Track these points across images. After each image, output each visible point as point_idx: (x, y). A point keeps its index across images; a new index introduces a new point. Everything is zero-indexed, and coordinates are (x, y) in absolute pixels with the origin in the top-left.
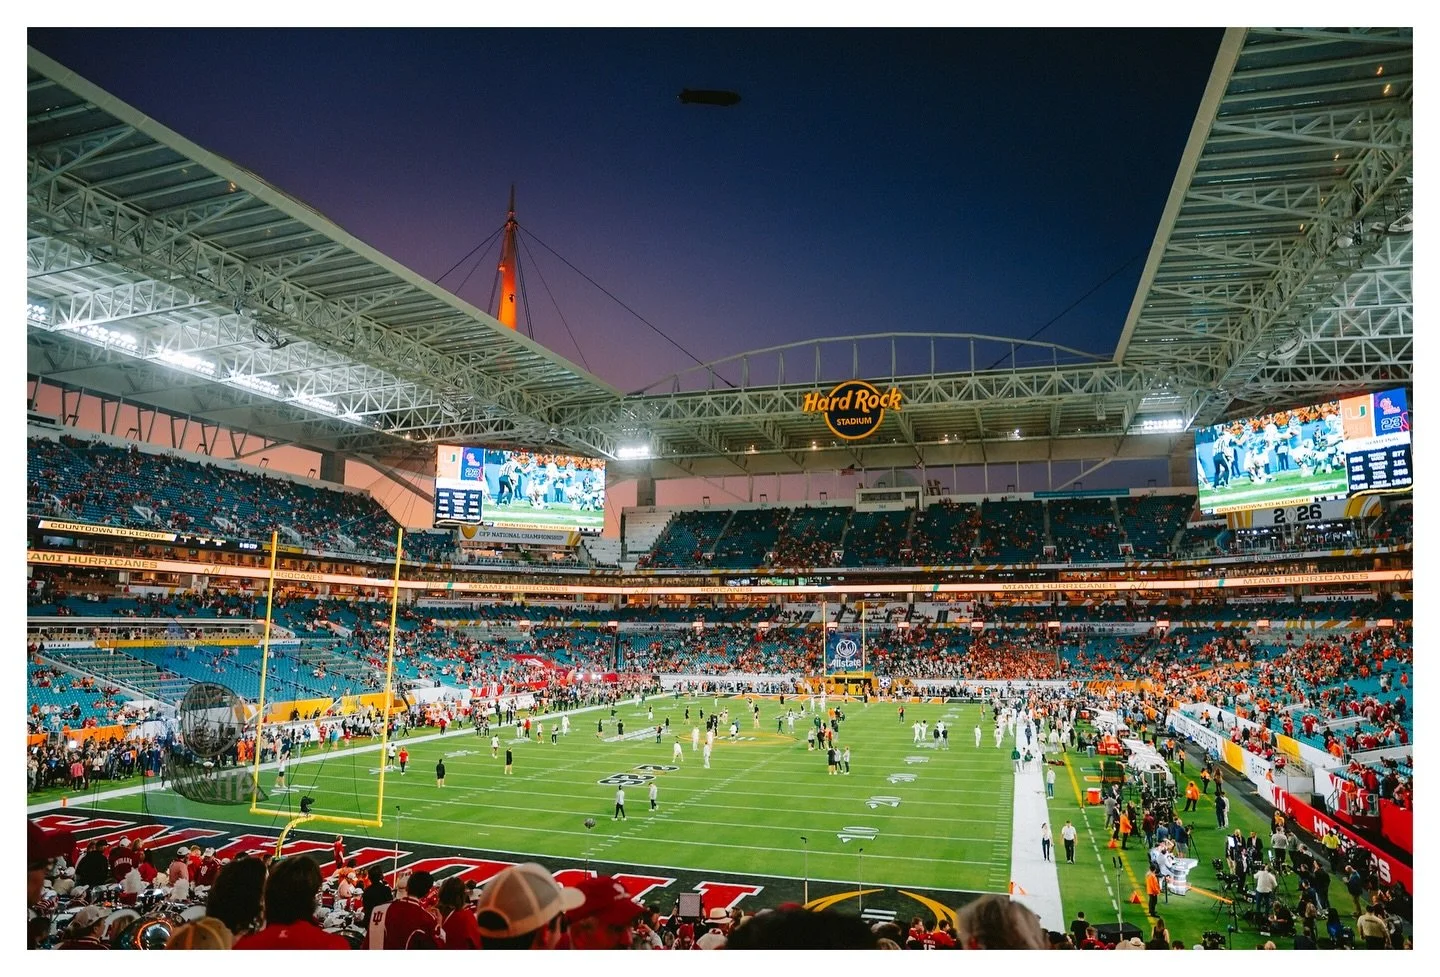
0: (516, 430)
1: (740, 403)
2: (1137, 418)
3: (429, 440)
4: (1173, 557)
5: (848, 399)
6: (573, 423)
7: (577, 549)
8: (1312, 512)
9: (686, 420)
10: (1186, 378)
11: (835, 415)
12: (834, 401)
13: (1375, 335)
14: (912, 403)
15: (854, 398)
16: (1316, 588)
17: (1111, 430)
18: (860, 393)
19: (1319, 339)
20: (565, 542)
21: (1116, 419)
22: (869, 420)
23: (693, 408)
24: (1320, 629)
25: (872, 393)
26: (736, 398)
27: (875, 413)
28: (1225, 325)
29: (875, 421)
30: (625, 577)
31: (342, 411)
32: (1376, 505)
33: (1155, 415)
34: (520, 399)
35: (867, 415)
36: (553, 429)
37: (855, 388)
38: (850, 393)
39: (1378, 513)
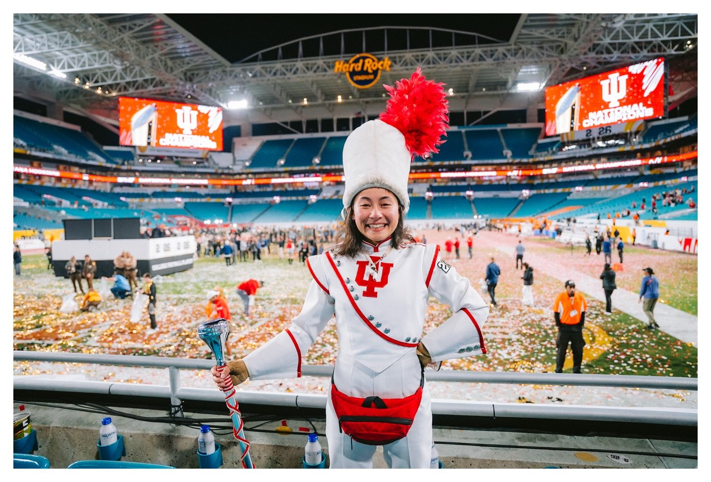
0: (167, 86)
1: (297, 69)
2: (515, 83)
3: (114, 94)
4: (532, 157)
5: (360, 64)
6: (199, 82)
7: (207, 159)
8: (607, 130)
9: (267, 78)
10: (548, 53)
11: (353, 74)
12: (352, 65)
13: (636, 39)
14: (397, 67)
15: (364, 64)
16: (605, 171)
17: (501, 90)
18: (367, 61)
19: (609, 41)
20: (200, 155)
21: (504, 84)
22: (372, 77)
23: (270, 72)
24: (610, 190)
25: (373, 61)
26: (294, 65)
27: (375, 73)
28: (563, 33)
29: (375, 77)
30: (235, 174)
31: (49, 69)
32: (641, 125)
33: (525, 81)
34: (166, 65)
35: (371, 74)
36: (188, 86)
37: (364, 58)
38: (361, 61)
39: (642, 128)
